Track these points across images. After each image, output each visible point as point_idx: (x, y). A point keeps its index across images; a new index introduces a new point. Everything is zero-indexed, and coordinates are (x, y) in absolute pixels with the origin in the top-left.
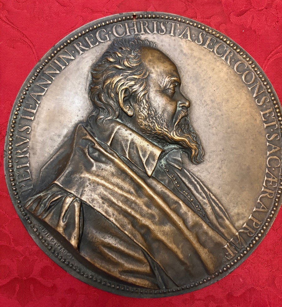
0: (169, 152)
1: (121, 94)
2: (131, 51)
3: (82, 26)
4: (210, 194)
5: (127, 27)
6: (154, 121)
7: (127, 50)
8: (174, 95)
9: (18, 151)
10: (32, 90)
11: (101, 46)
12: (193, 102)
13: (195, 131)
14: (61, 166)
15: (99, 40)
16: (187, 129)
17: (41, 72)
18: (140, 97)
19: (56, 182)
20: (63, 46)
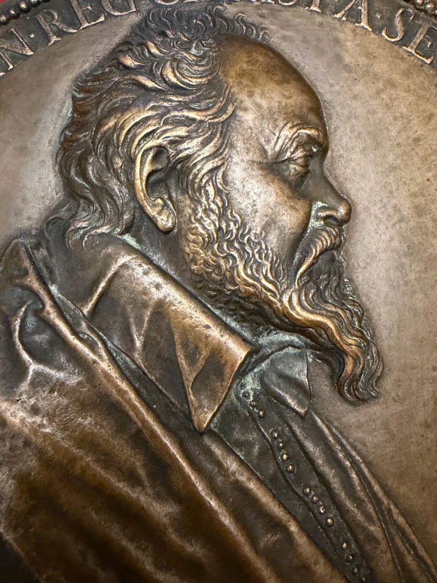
0: (272, 353)
1: (142, 163)
2: (190, 42)
4: (392, 507)
6: (233, 253)
7: (179, 39)
8: (302, 182)
11: (111, 26)
12: (359, 208)
13: (359, 297)
15: (106, 8)
16: (336, 287)
18: (200, 176)
20: (5, 16)
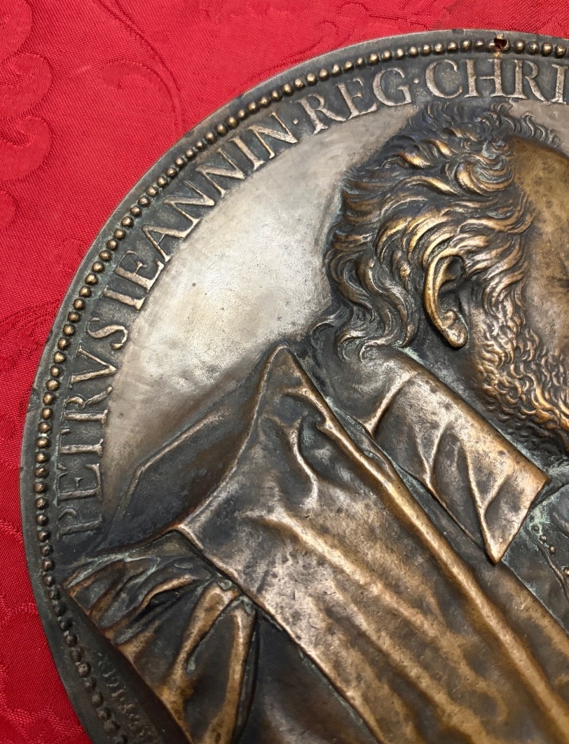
0: (563, 485)
1: (436, 273)
2: (480, 143)
3: (335, 52)
5: (470, 70)
6: (530, 375)
7: (467, 140)
9: (74, 399)
10: (154, 218)
11: (383, 117)
14: (203, 472)
15: (378, 97)
17: (187, 168)
18: (498, 290)
19: (182, 526)
20: (267, 99)
